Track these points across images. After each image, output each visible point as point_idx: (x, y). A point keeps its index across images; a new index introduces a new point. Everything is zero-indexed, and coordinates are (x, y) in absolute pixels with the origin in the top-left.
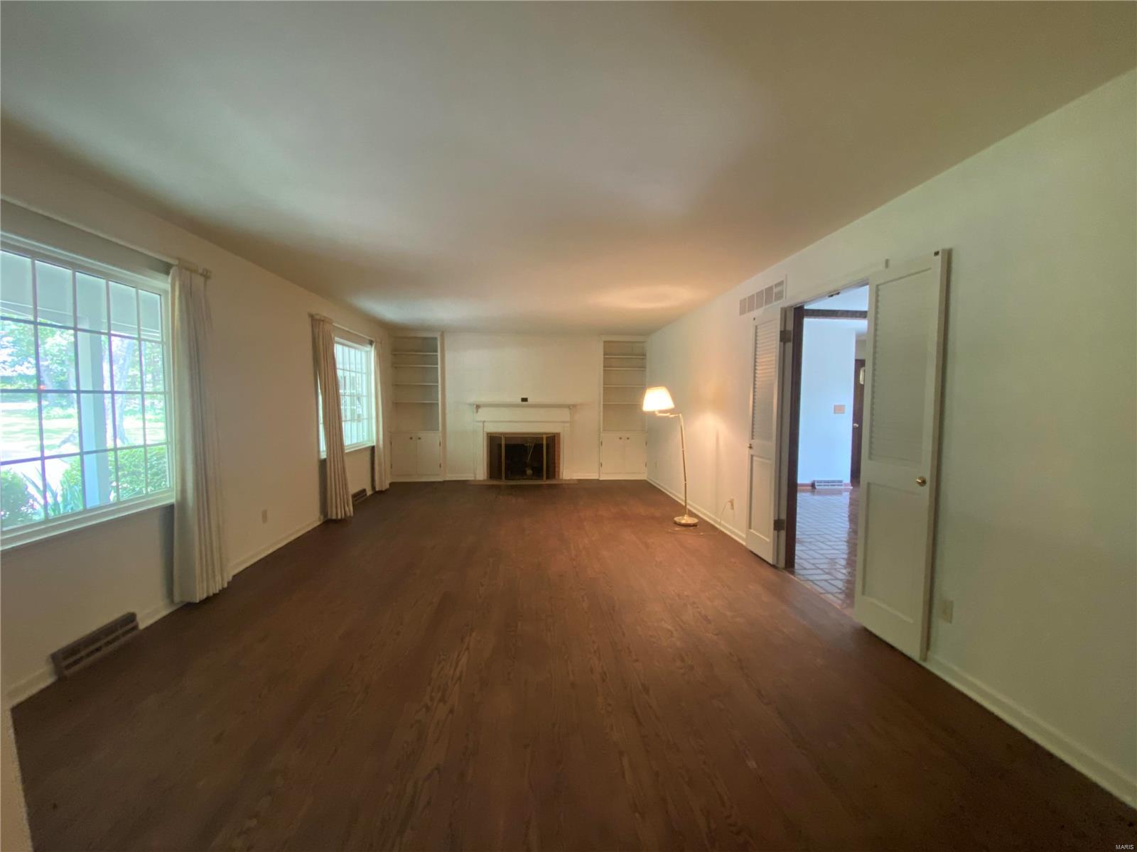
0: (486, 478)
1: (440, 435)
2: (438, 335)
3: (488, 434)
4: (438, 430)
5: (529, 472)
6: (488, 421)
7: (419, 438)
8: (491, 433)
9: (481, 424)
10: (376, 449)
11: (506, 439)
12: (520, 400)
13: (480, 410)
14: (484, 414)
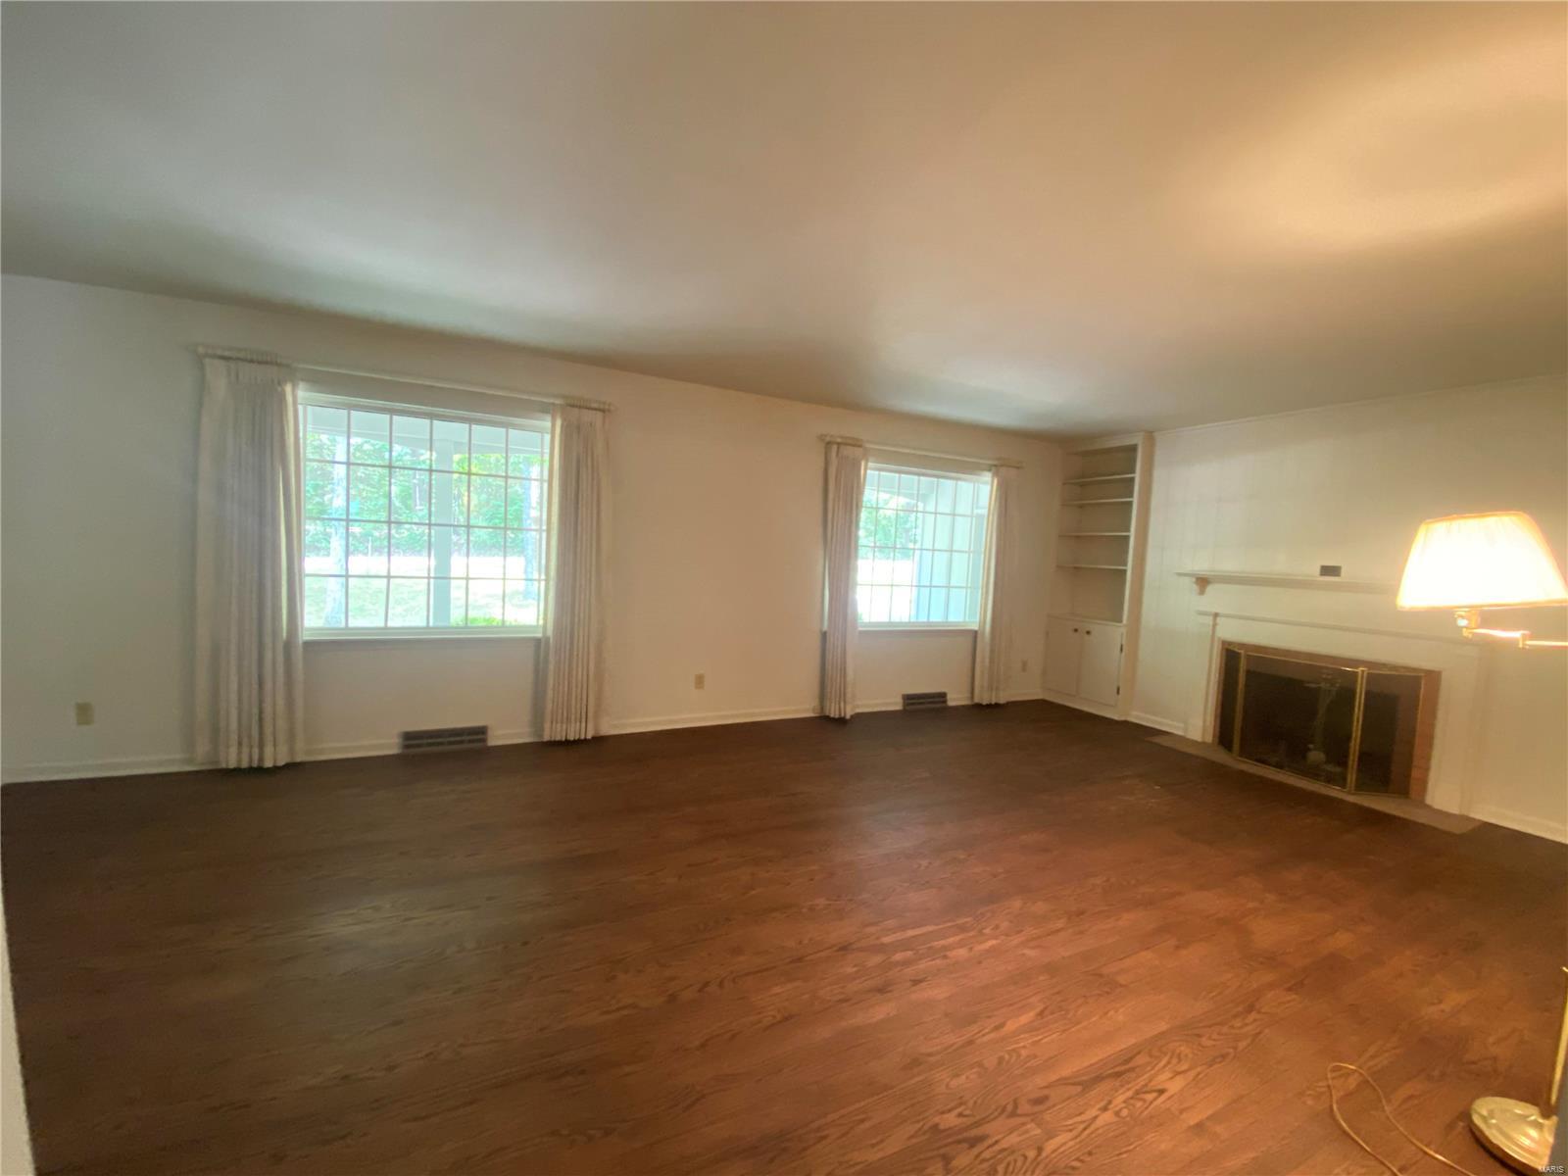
0: (1209, 739)
1: (1124, 630)
2: (1138, 440)
3: (1224, 643)
4: (1121, 621)
5: (1316, 756)
6: (1227, 616)
7: (1088, 633)
8: (1230, 643)
9: (1209, 620)
10: (979, 636)
11: (1248, 657)
12: (1318, 570)
13: (1210, 589)
14: (1217, 599)
